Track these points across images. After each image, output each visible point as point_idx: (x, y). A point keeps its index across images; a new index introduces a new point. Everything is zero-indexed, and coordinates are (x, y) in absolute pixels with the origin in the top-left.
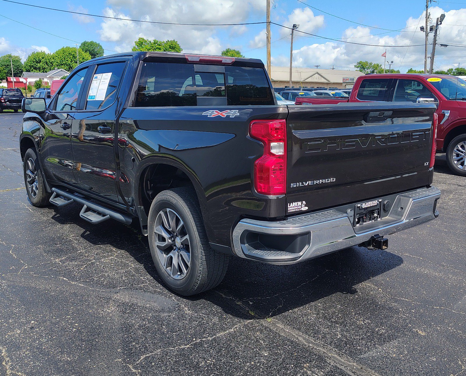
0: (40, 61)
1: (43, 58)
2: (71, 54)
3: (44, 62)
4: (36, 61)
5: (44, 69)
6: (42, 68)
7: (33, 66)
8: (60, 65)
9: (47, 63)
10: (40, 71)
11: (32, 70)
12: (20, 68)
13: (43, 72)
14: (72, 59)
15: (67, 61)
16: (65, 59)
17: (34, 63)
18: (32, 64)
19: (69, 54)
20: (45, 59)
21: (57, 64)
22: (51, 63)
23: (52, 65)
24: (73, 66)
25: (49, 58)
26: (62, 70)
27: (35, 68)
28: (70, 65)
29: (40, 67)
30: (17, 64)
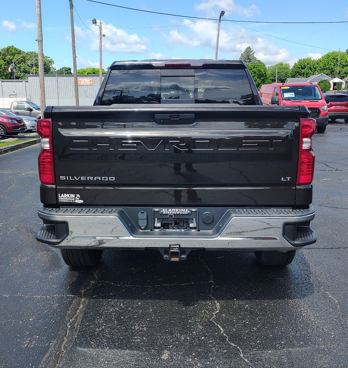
0: (305, 67)
1: (308, 64)
2: (335, 58)
3: (309, 68)
4: (302, 67)
5: (308, 74)
6: (306, 73)
7: (298, 72)
8: (322, 70)
9: (311, 69)
10: (303, 76)
11: (297, 76)
12: (288, 74)
13: (307, 77)
14: (335, 63)
15: (330, 66)
16: (328, 63)
17: (299, 70)
18: (298, 70)
19: (333, 58)
20: (310, 65)
21: (320, 69)
22: (315, 68)
23: (316, 70)
24: (335, 70)
25: (314, 64)
26: (322, 75)
27: (300, 74)
28: (332, 69)
29: (304, 73)
30: (286, 71)
